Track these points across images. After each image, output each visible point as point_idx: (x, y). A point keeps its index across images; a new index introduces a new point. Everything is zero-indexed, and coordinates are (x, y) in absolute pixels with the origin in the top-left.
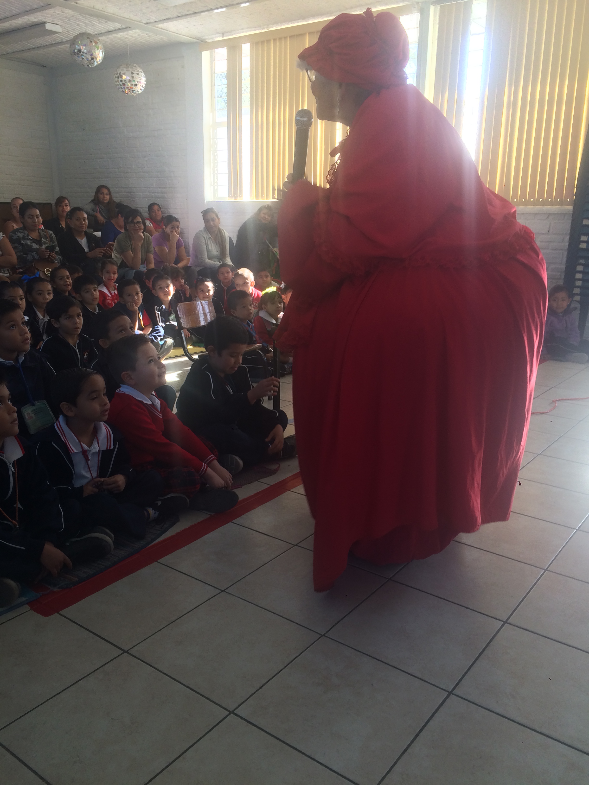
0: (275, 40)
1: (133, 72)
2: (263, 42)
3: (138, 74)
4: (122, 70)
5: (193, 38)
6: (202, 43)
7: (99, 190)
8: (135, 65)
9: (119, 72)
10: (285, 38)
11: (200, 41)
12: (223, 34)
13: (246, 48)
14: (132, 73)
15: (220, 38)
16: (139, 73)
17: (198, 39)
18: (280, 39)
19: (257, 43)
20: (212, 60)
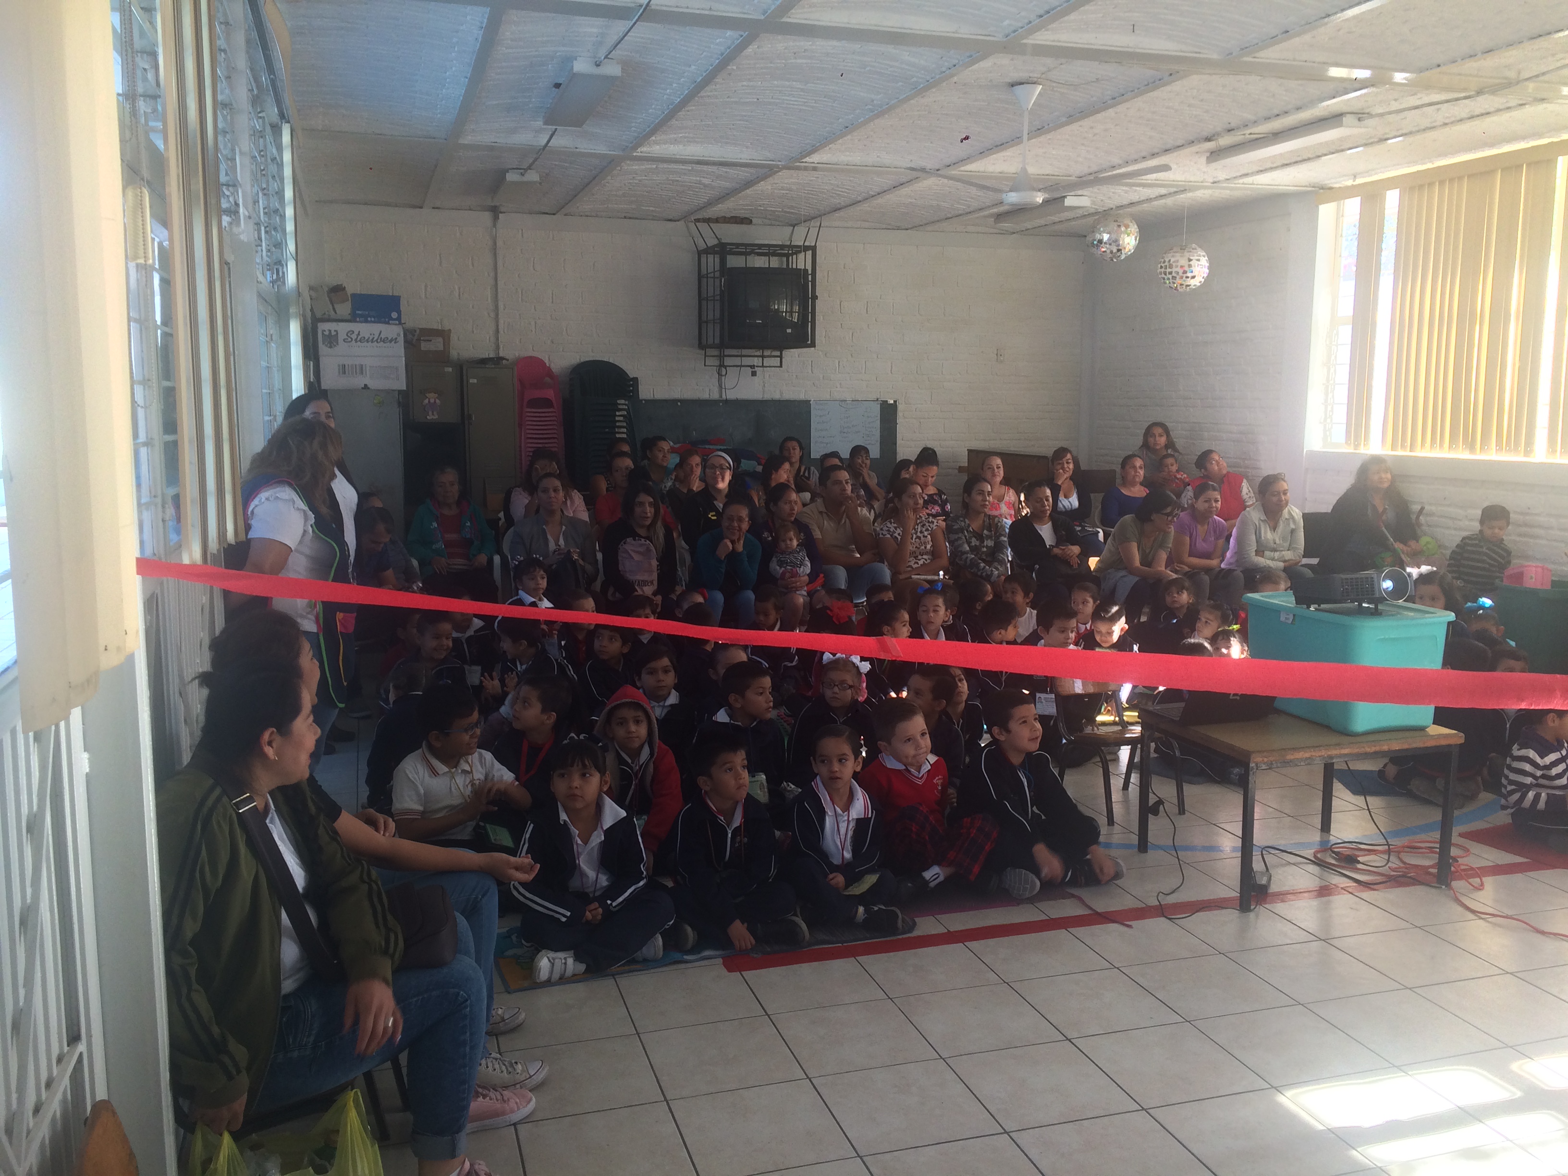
0: (1442, 183)
1: (1191, 258)
2: (1421, 187)
3: (1198, 260)
4: (1173, 256)
5: (1306, 186)
6: (1322, 191)
7: (1148, 432)
8: (1194, 246)
9: (1167, 260)
10: (1460, 178)
11: (1317, 189)
12: (1355, 177)
13: (1392, 198)
14: (1190, 260)
15: (1350, 183)
16: (1201, 258)
17: (1313, 187)
18: (1451, 180)
19: (1412, 189)
20: (1339, 215)
